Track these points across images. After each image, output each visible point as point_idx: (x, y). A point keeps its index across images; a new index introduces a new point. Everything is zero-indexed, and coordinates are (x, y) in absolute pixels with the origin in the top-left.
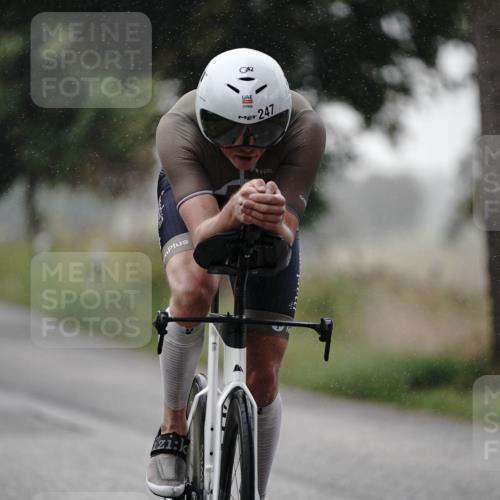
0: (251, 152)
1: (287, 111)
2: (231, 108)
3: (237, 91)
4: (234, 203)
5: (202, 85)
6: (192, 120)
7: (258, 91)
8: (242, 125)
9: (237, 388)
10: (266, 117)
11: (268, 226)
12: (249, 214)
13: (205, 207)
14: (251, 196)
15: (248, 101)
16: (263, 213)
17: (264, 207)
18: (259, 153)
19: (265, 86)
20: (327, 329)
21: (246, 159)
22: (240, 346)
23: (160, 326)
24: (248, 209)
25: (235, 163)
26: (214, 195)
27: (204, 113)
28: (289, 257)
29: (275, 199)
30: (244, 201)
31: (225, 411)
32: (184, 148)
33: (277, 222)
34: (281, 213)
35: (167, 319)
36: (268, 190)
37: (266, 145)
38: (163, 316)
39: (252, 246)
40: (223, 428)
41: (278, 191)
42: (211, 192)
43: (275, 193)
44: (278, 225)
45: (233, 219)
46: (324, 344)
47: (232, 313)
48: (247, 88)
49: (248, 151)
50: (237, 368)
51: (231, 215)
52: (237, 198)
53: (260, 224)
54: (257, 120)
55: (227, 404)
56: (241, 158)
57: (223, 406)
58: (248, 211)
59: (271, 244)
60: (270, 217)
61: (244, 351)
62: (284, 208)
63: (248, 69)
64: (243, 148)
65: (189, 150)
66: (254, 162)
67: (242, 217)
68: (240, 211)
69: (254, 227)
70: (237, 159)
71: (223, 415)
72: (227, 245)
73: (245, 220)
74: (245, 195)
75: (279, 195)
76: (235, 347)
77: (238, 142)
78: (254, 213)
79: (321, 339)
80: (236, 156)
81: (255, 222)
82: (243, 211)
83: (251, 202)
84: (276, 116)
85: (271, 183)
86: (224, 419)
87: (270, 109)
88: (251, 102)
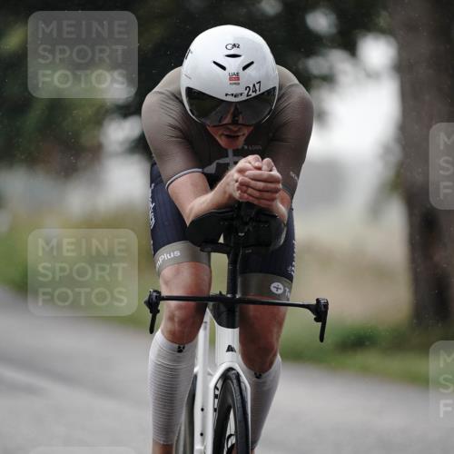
0: (239, 131)
1: (274, 88)
2: (218, 85)
3: (224, 68)
4: (229, 179)
5: (186, 62)
6: (177, 98)
7: (245, 68)
8: (230, 103)
9: (230, 369)
10: (254, 94)
11: (263, 203)
12: (245, 192)
13: (195, 185)
14: (247, 173)
15: (235, 78)
16: (259, 191)
17: (261, 185)
18: (246, 131)
19: (252, 63)
20: (323, 309)
21: (232, 137)
22: (232, 326)
23: (153, 304)
24: (243, 186)
25: (222, 141)
26: (203, 173)
27: (189, 90)
28: (284, 236)
29: (272, 176)
30: (241, 178)
31: (217, 392)
32: (171, 126)
33: (273, 199)
34: (277, 191)
35: (160, 298)
36: (265, 167)
37: (254, 122)
38: (155, 294)
39: (247, 224)
40: (215, 410)
41: (274, 168)
42: (200, 170)
43: (271, 171)
44: (274, 203)
45: (227, 196)
46: (320, 324)
47: (224, 293)
48: (233, 65)
49: (236, 129)
50: (230, 349)
51: (225, 192)
52: (233, 175)
53: (256, 202)
54: (244, 98)
55: (219, 386)
56: (228, 136)
57: (216, 388)
58: (244, 188)
59: (266, 222)
60: (266, 195)
61: (237, 331)
62: (280, 186)
63: (234, 45)
64: (231, 127)
65: (175, 128)
66: (242, 139)
67: (237, 194)
68: (235, 188)
69: (249, 205)
70: (223, 137)
71: (216, 396)
72: (222, 223)
73: (240, 198)
74: (241, 171)
75: (275, 173)
76: (228, 327)
77: (227, 120)
78: (250, 191)
79: (317, 320)
80: (222, 134)
81: (251, 199)
82: (238, 188)
83: (247, 179)
84: (263, 93)
85: (267, 160)
86: (216, 400)
87: (257, 86)
88: (238, 79)
